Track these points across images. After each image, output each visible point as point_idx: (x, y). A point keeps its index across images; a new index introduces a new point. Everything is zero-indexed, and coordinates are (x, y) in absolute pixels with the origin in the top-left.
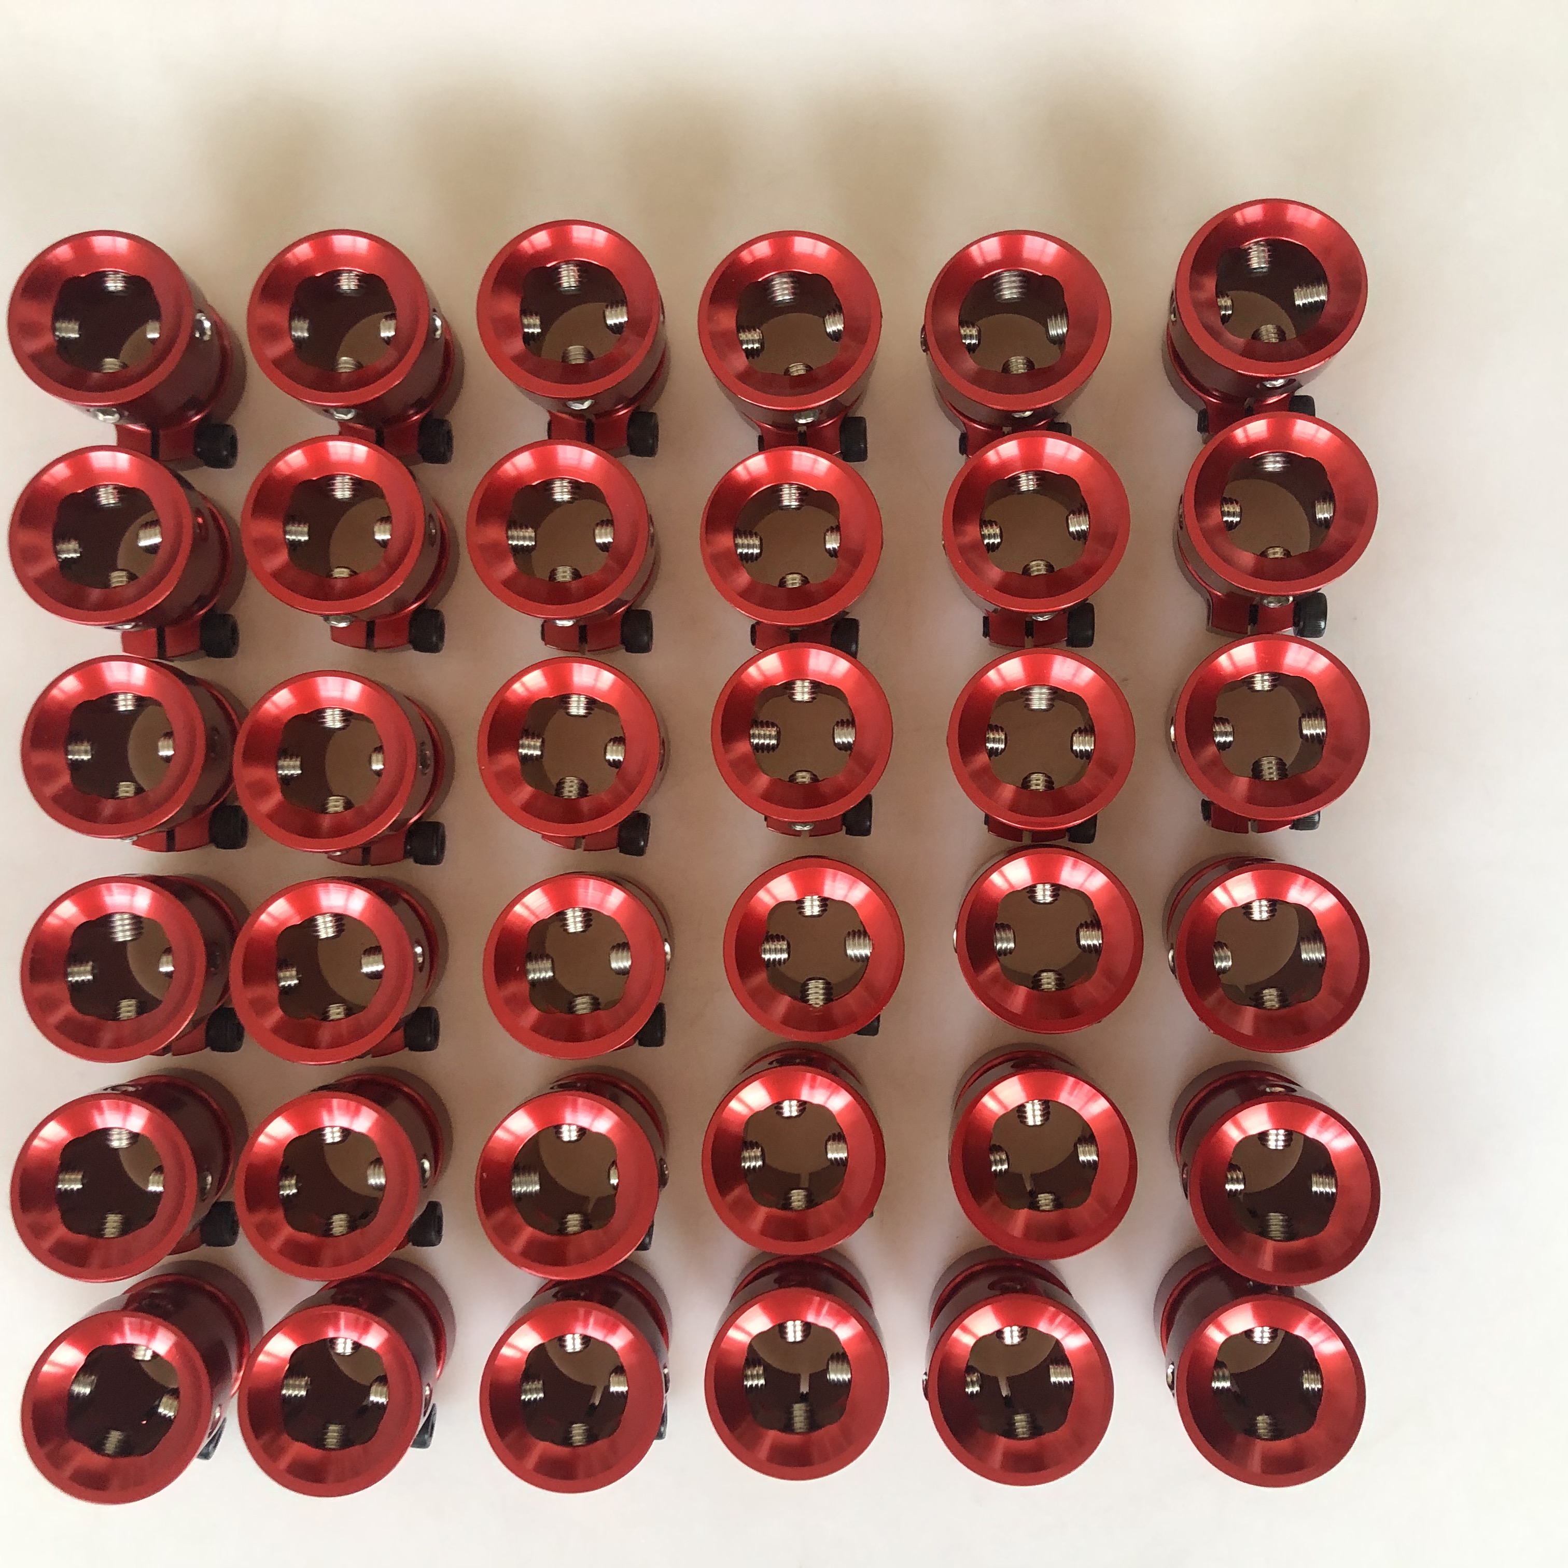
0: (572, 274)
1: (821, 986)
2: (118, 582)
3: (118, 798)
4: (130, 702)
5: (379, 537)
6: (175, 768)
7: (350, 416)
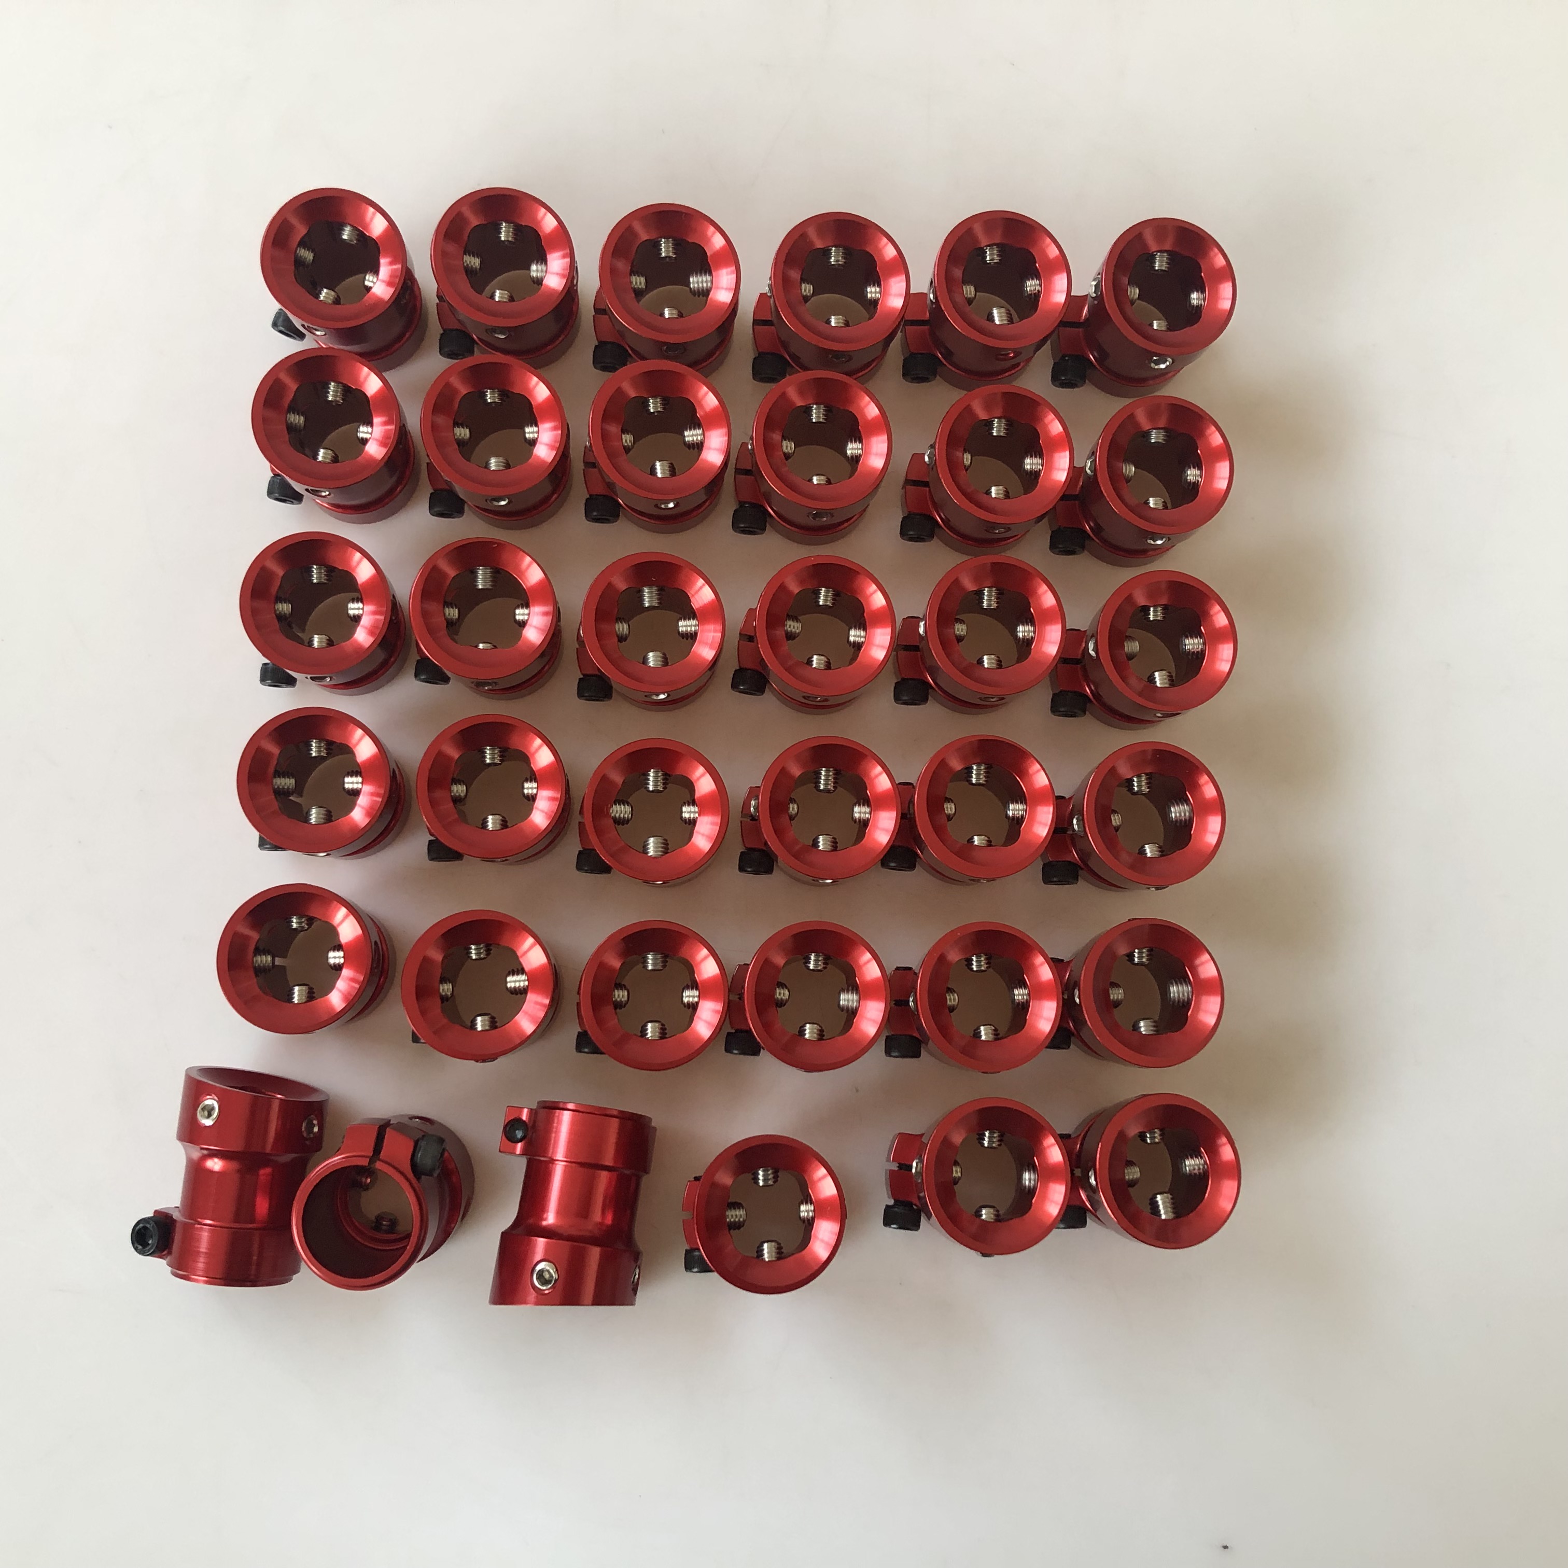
0: (1196, 647)
1: (626, 816)
2: (967, 291)
3: (801, 283)
4: (873, 295)
5: (993, 490)
6: (821, 326)
7: (1088, 471)
